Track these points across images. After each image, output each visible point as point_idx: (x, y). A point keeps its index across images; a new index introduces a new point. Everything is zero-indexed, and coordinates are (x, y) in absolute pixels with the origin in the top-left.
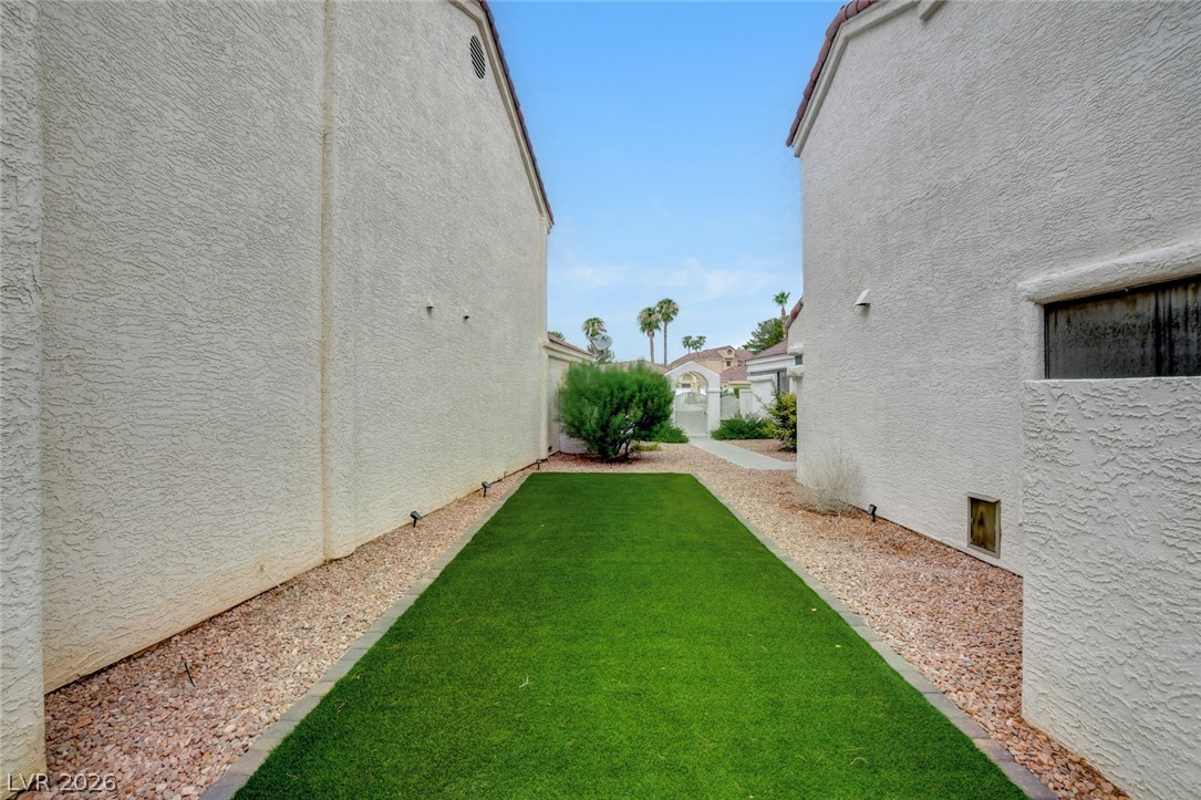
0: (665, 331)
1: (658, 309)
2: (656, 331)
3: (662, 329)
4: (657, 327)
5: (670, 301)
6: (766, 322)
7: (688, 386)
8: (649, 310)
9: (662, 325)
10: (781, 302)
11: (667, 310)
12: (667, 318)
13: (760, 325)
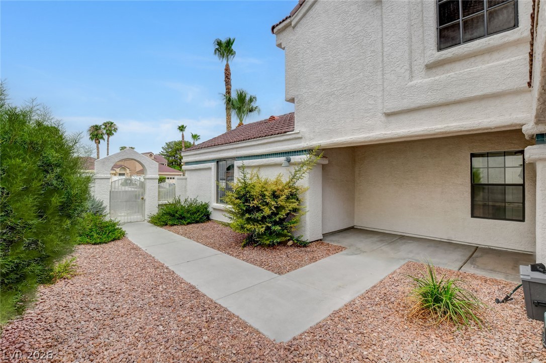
0: (108, 141)
1: (103, 127)
2: (101, 141)
3: (106, 139)
4: (102, 138)
5: (112, 123)
6: (170, 143)
7: (123, 174)
8: (96, 126)
9: (106, 137)
10: (182, 130)
11: (110, 129)
12: (110, 134)
13: (166, 143)
